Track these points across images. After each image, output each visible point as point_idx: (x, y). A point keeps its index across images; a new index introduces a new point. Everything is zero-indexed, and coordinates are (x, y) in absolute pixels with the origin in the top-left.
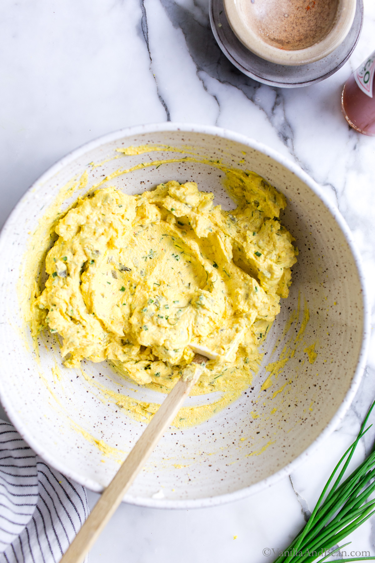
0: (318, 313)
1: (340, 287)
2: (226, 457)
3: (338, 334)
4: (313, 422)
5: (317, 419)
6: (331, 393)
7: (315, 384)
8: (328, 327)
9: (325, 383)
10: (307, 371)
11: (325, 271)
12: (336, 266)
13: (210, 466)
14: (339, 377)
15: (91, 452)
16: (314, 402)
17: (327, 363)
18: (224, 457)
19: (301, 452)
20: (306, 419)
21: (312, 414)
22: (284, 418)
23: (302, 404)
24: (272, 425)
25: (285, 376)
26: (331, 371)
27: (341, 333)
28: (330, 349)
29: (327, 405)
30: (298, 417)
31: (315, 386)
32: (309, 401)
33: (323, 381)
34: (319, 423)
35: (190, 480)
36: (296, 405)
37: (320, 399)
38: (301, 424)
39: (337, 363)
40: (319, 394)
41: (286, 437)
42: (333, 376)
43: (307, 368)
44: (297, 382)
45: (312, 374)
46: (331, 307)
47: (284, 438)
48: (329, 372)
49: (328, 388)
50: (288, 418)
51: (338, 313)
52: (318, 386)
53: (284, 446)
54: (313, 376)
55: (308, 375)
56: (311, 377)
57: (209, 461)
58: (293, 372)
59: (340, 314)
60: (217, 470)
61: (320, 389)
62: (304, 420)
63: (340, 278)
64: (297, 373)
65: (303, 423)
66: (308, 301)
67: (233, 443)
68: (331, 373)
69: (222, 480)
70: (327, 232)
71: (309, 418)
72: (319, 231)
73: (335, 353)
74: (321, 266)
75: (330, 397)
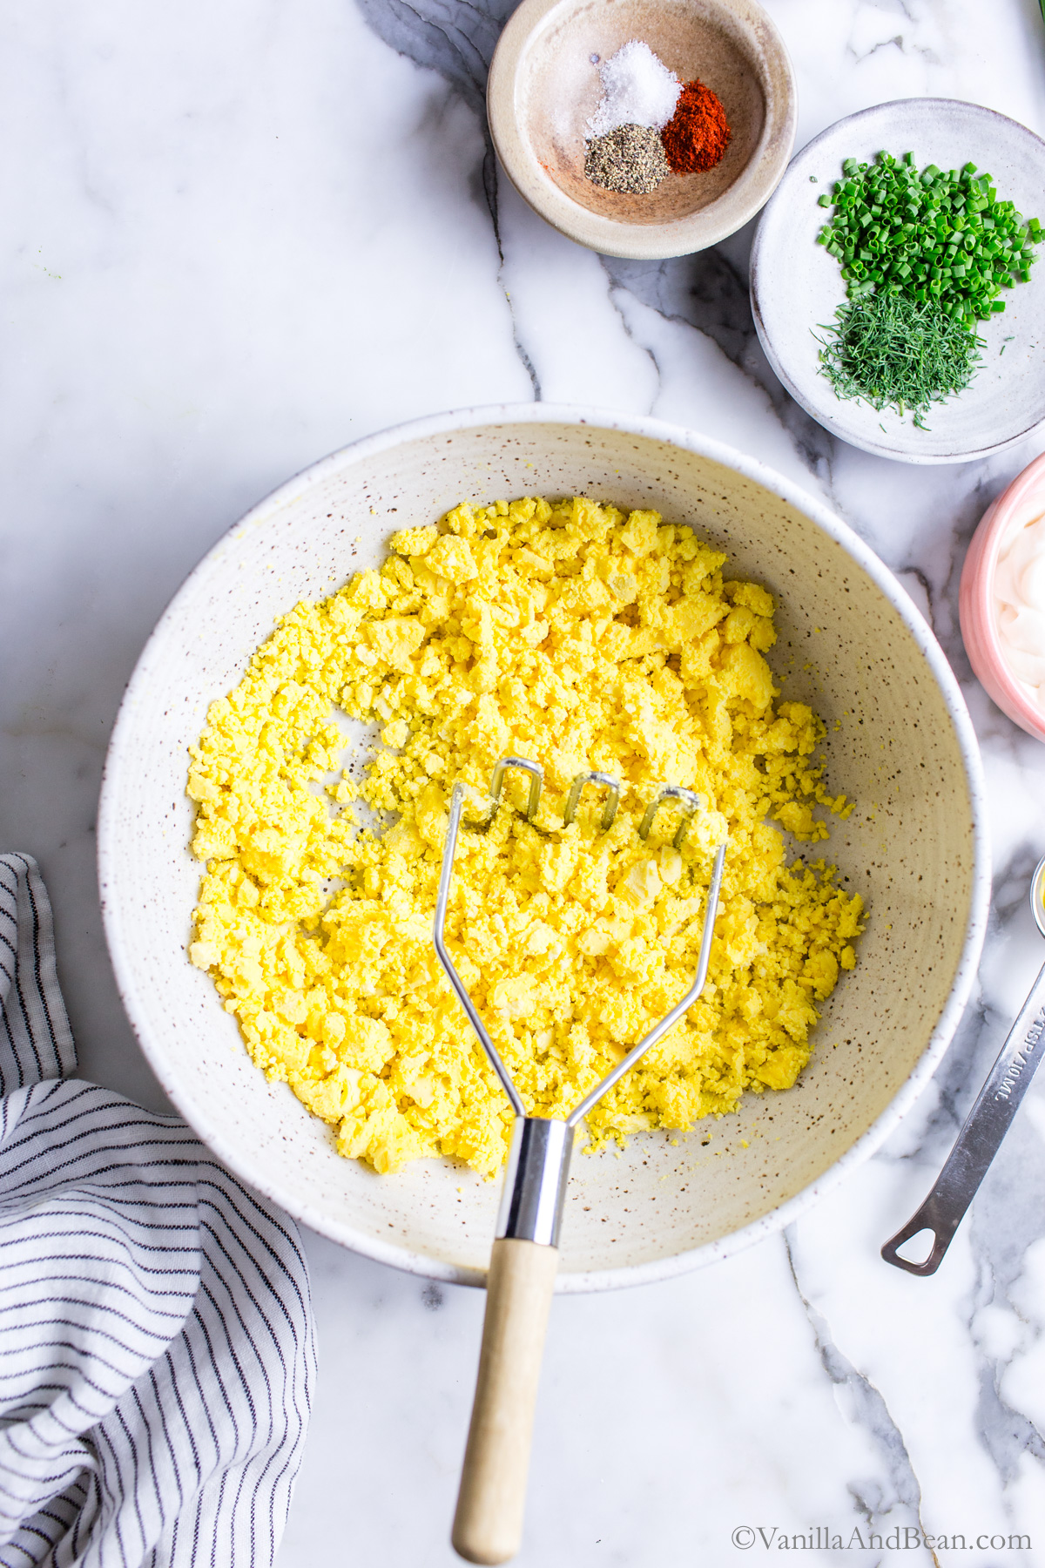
0: (868, 873)
1: (925, 816)
2: (626, 1192)
3: (913, 925)
4: (837, 1125)
5: (845, 1119)
6: (885, 1060)
7: (848, 1038)
8: (889, 908)
9: (872, 1038)
11: (893, 777)
12: (920, 767)
14: (905, 1024)
15: (311, 1153)
16: (842, 1079)
17: (880, 992)
18: (621, 1192)
19: (804, 1187)
20: (822, 1117)
21: (837, 1106)
22: (770, 1114)
23: (814, 1083)
24: (739, 1128)
26: (887, 1011)
27: (919, 924)
28: (891, 959)
29: (873, 1087)
30: (801, 1112)
31: (849, 1042)
32: (832, 1076)
33: (868, 1033)
34: (849, 1126)
36: (800, 1086)
37: (856, 1074)
38: (809, 1129)
39: (905, 993)
40: (856, 1063)
41: (771, 1156)
42: (891, 1023)
45: (844, 1017)
46: (902, 861)
47: (766, 1158)
48: (884, 1013)
49: (877, 1048)
50: (778, 1114)
51: (916, 876)
52: (854, 1043)
53: (765, 1176)
55: (835, 1016)
56: (841, 1022)
59: (921, 878)
60: (603, 1220)
61: (860, 1050)
62: (815, 1120)
63: (927, 794)
65: (812, 1127)
66: (849, 844)
68: (888, 1014)
69: (614, 1240)
70: (905, 684)
71: (828, 1116)
72: (887, 681)
73: (902, 970)
74: (886, 764)
75: (881, 1069)
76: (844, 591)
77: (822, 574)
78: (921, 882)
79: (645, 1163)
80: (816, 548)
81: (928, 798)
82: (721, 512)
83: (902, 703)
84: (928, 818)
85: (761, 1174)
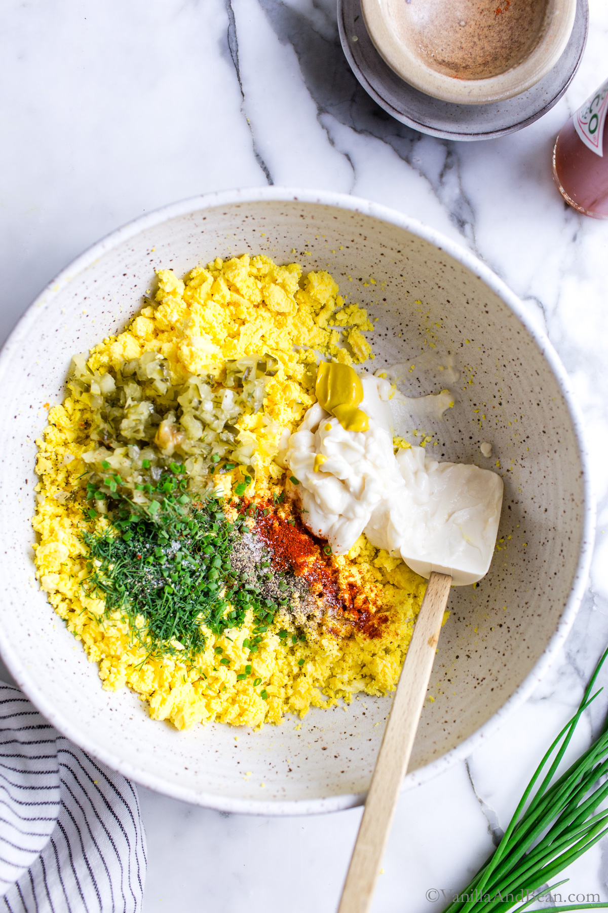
1: (547, 467)
2: (351, 735)
3: (542, 543)
4: (494, 685)
5: (501, 680)
6: (527, 639)
7: (500, 623)
8: (525, 532)
9: (517, 622)
10: (488, 601)
11: (524, 441)
12: (542, 433)
13: (324, 749)
14: (539, 613)
15: (131, 719)
16: (497, 651)
17: (521, 590)
18: (347, 735)
19: (473, 732)
20: (484, 679)
21: (494, 671)
22: (448, 677)
23: (478, 654)
25: (453, 608)
26: (526, 603)
27: (546, 543)
28: (527, 567)
29: (519, 657)
30: (470, 675)
31: (501, 626)
32: (490, 649)
33: (514, 619)
34: (503, 686)
35: (290, 770)
36: (469, 657)
37: (507, 648)
38: (475, 687)
39: (538, 591)
40: (506, 640)
41: (450, 707)
43: (489, 596)
44: (471, 619)
45: (497, 608)
46: (532, 499)
47: (447, 709)
48: (524, 605)
49: (521, 629)
50: (454, 677)
51: (543, 509)
52: (505, 626)
53: (446, 722)
55: (490, 607)
56: (495, 611)
57: (322, 740)
58: (465, 602)
59: (546, 510)
60: (336, 757)
61: (509, 631)
62: (479, 681)
63: (548, 452)
64: (472, 604)
65: (478, 686)
69: (343, 772)
70: (530, 376)
71: (489, 678)
72: (517, 375)
73: (536, 575)
74: (518, 432)
75: (524, 644)
76: (484, 313)
77: (469, 302)
78: (546, 513)
79: (364, 714)
80: (464, 283)
81: (549, 454)
82: (398, 262)
83: (528, 389)
84: (549, 468)
85: (443, 721)
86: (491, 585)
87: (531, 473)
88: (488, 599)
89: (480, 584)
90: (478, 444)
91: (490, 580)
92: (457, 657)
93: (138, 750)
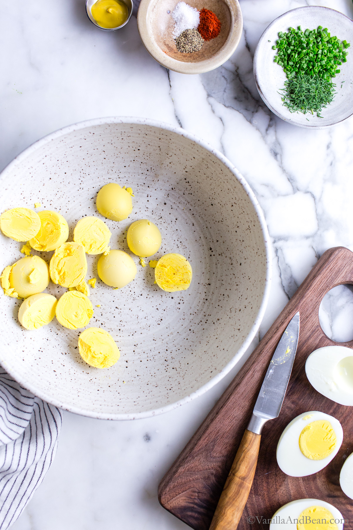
0: (186, 172)
1: (176, 146)
2: (242, 296)
3: (207, 168)
4: (253, 223)
5: (252, 220)
6: (242, 198)
8: (199, 172)
10: (221, 205)
11: (160, 149)
12: (160, 140)
13: (240, 310)
14: (234, 187)
16: (241, 214)
17: (222, 188)
20: (249, 226)
21: (248, 220)
22: (242, 240)
23: (239, 222)
24: (241, 252)
25: (216, 221)
26: (228, 189)
27: (208, 166)
28: (214, 180)
29: (247, 207)
30: (245, 231)
31: (232, 206)
32: (240, 216)
33: (232, 198)
34: (255, 221)
35: (239, 329)
36: (238, 227)
37: (242, 209)
38: (250, 232)
39: (226, 182)
40: (239, 207)
41: (253, 247)
42: (232, 190)
43: (219, 203)
44: (225, 216)
46: (187, 160)
47: (253, 249)
48: (229, 191)
49: (237, 199)
50: (243, 238)
51: (193, 159)
52: (233, 204)
54: (225, 203)
55: (223, 205)
56: (226, 204)
57: (237, 309)
58: (216, 214)
59: (194, 158)
60: (245, 307)
61: (236, 204)
63: (169, 142)
64: (219, 212)
65: (250, 231)
66: (175, 173)
67: (237, 285)
68: (229, 190)
69: (252, 308)
70: (132, 131)
71: (249, 224)
72: (129, 136)
73: (219, 178)
74: (155, 149)
75: (243, 201)
76: (93, 135)
77: (85, 139)
78: (195, 158)
80: (75, 136)
81: (170, 143)
82: (51, 159)
83: (137, 135)
84: (177, 146)
85: (256, 253)
86: (215, 199)
87: (175, 154)
88: (220, 204)
89: (212, 203)
90: (152, 169)
91: (213, 198)
92: (236, 232)
93: (192, 387)
